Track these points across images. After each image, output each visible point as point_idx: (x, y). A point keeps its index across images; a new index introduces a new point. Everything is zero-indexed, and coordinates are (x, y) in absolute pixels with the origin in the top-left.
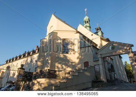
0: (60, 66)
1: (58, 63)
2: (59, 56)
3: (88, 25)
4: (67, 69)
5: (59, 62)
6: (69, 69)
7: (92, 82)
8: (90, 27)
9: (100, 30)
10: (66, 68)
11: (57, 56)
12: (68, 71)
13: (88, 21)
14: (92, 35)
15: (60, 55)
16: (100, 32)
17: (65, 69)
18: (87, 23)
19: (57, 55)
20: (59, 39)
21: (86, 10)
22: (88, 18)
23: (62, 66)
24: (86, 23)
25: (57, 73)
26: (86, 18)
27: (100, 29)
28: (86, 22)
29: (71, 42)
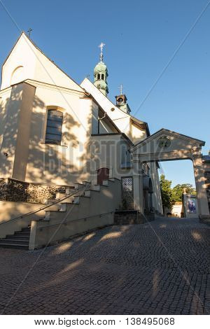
0: (36, 171)
1: (32, 164)
2: (37, 147)
3: (102, 83)
4: (53, 181)
5: (37, 162)
6: (59, 182)
7: (116, 213)
8: (107, 91)
9: (125, 102)
10: (51, 179)
11: (30, 147)
12: (57, 187)
13: (105, 74)
14: (113, 110)
15: (40, 145)
16: (125, 106)
17: (49, 181)
18: (103, 79)
19: (32, 144)
20: (39, 103)
21: (102, 45)
22: (105, 67)
23: (42, 172)
24: (99, 78)
25: (31, 189)
26: (101, 67)
27: (126, 99)
28: (99, 75)
29: (68, 117)
